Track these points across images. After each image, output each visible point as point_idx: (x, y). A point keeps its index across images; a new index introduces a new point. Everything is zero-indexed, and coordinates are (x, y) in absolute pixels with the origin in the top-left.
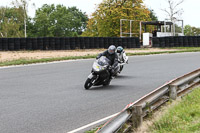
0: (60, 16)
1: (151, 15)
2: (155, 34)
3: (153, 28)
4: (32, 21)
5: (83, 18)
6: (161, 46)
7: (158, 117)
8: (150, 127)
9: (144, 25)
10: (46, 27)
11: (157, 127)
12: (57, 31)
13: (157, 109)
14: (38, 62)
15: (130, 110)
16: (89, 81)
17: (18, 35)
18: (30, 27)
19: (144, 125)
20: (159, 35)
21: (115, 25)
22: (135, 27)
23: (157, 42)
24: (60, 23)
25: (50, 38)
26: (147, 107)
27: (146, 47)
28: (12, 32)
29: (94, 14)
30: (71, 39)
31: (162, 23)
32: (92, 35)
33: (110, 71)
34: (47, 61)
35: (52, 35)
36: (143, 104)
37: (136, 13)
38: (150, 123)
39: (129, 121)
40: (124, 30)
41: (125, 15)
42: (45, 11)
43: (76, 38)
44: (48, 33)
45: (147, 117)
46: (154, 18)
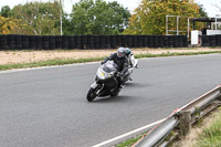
0: (100, 12)
1: (200, 10)
2: (204, 32)
3: (202, 25)
4: (68, 17)
5: (125, 14)
6: (211, 46)
7: (209, 123)
8: (200, 135)
9: (193, 21)
10: (84, 24)
11: (208, 134)
12: (96, 29)
13: (207, 115)
14: (76, 62)
15: (177, 116)
16: (93, 91)
17: (53, 33)
18: (66, 23)
19: (193, 133)
20: (209, 33)
21: (160, 21)
22: (183, 24)
23: (206, 41)
24: (100, 19)
25: (88, 36)
26: (196, 112)
27: (194, 46)
28: (46, 30)
29: (137, 10)
30: (111, 37)
31: (213, 20)
32: (135, 33)
33: (119, 78)
34: (85, 61)
35: (90, 33)
36: (192, 110)
37: (184, 9)
38: (199, 130)
39: (176, 128)
40: (170, 27)
41: (172, 10)
42: (83, 6)
43: (117, 36)
44: (86, 30)
45: (196, 123)
46: (203, 14)
